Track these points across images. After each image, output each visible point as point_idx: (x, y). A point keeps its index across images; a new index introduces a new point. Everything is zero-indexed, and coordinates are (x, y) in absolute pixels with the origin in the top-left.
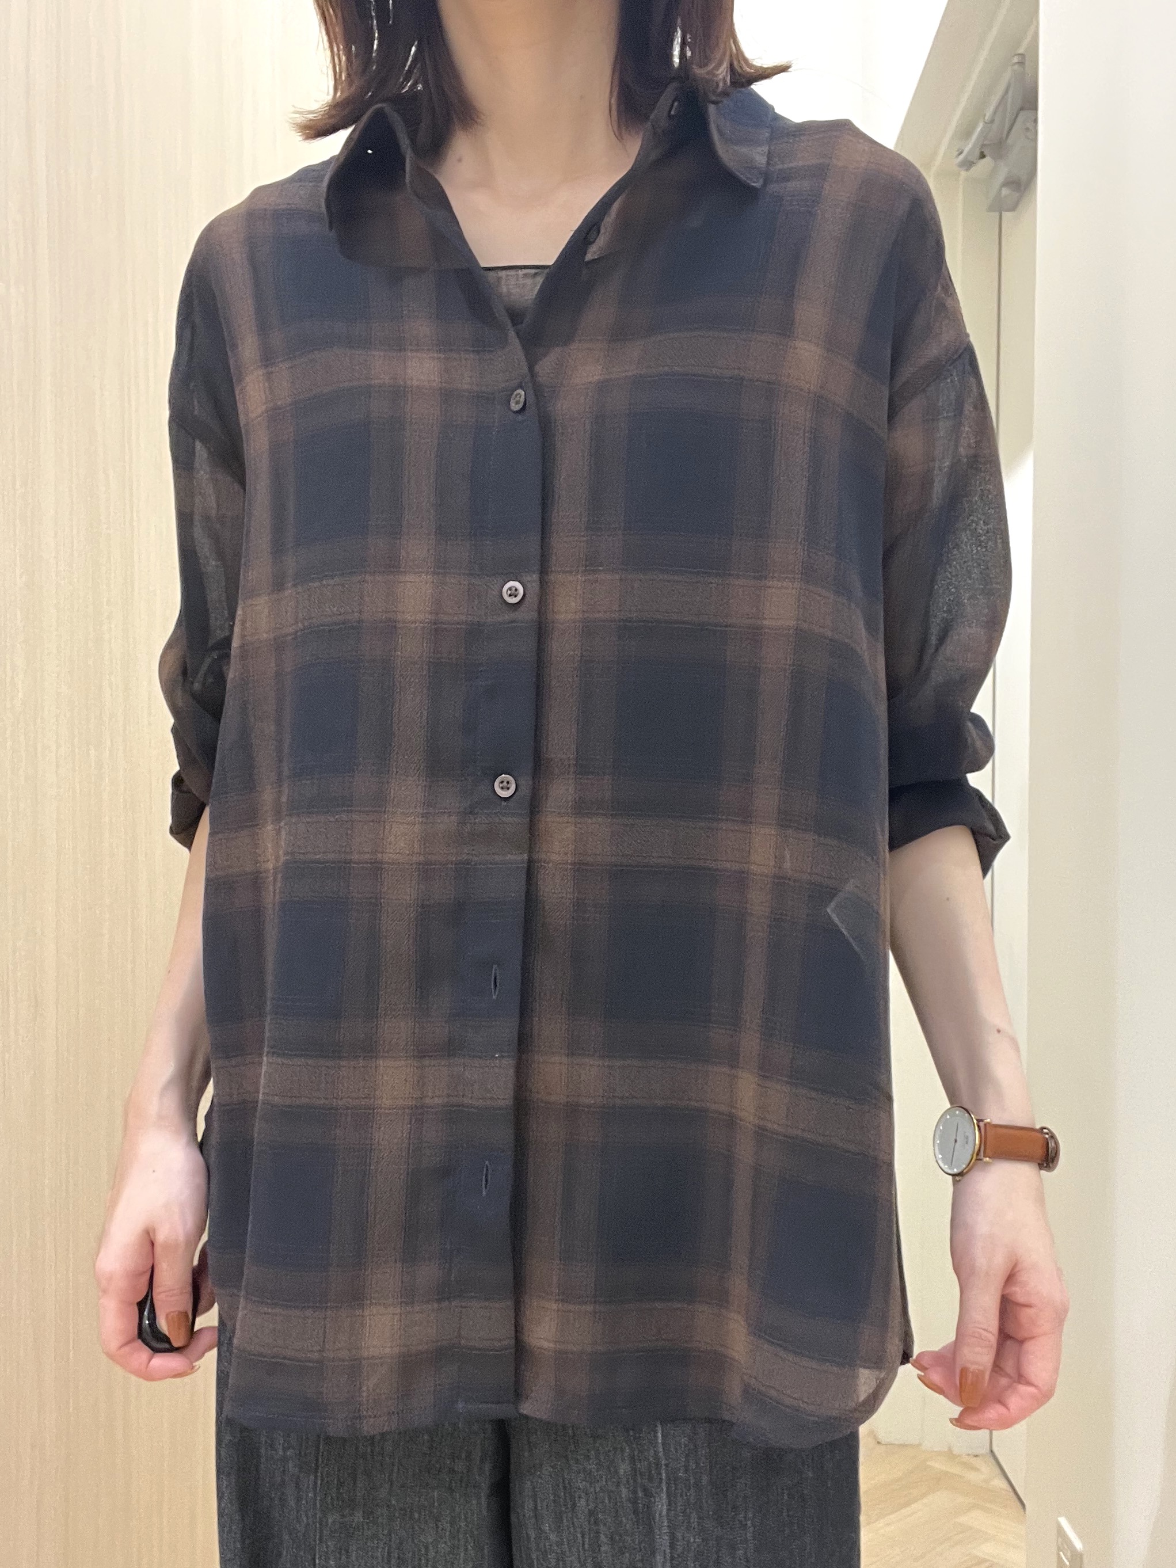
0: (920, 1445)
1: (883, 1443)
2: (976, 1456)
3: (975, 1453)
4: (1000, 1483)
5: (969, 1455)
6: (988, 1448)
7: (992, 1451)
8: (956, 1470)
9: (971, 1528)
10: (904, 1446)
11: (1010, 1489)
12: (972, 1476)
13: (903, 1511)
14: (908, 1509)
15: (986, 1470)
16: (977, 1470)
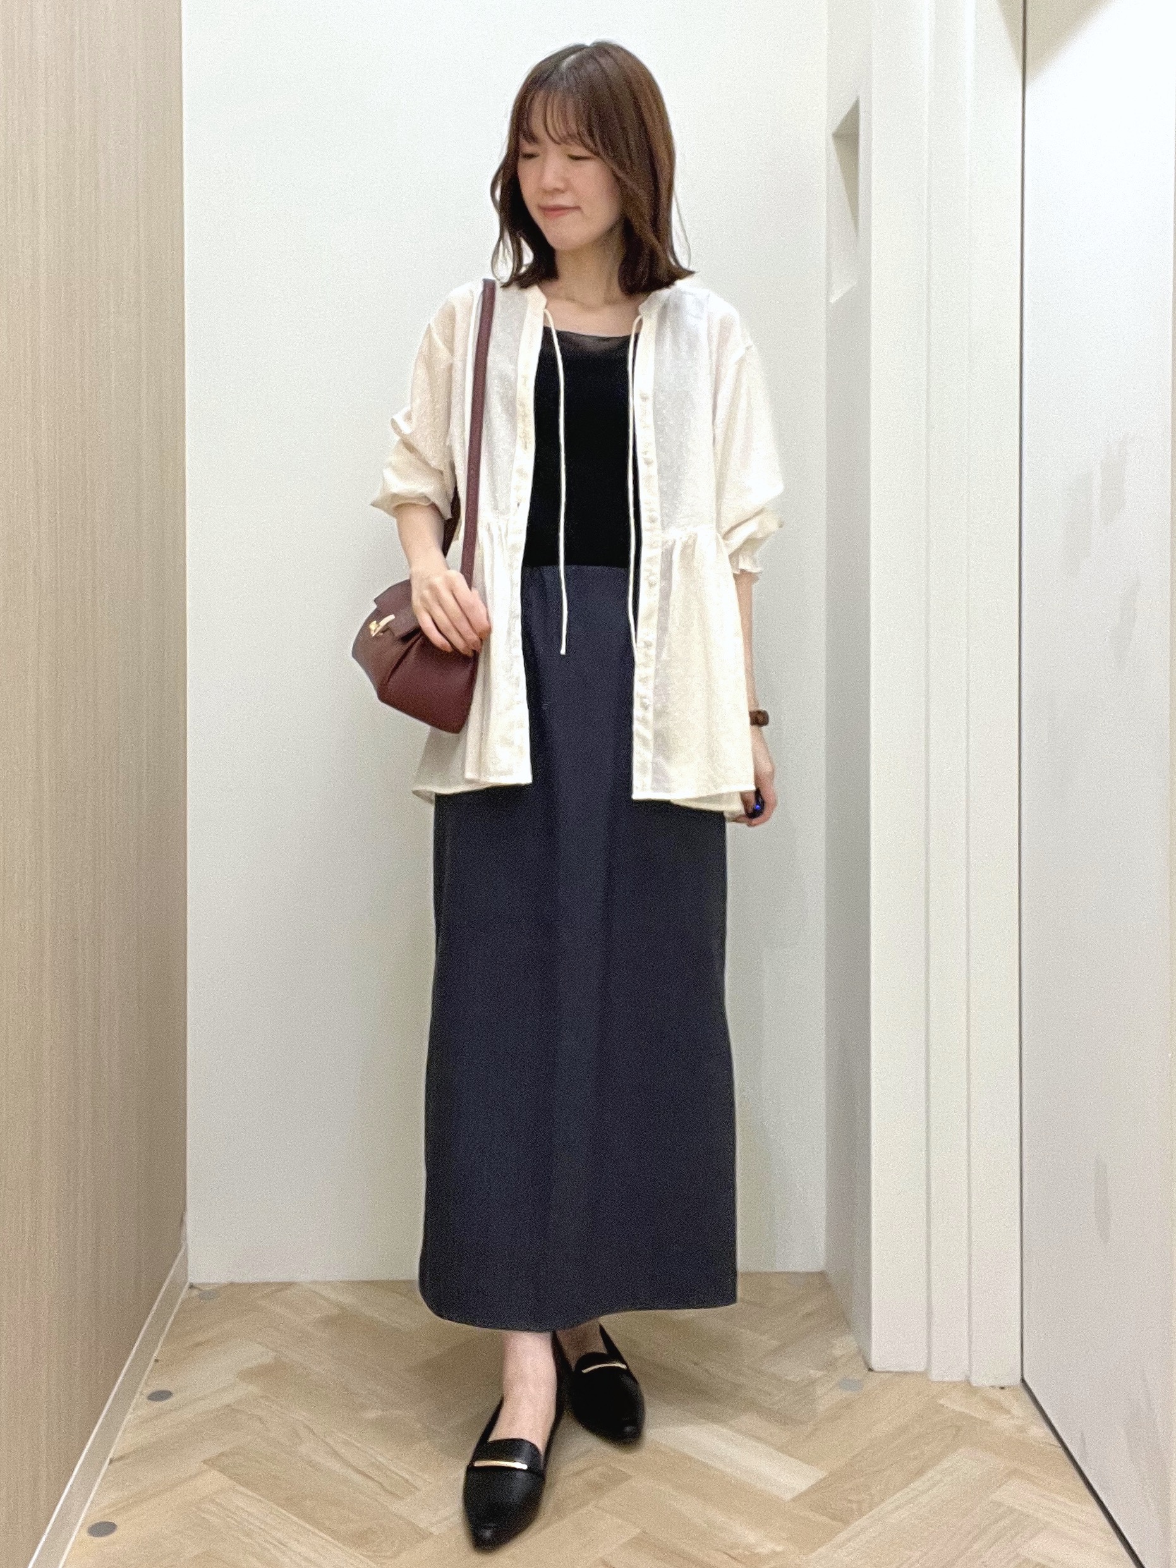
0: (924, 1374)
1: (876, 1370)
2: (1002, 1388)
3: (1003, 1386)
4: (1040, 1431)
5: (992, 1387)
6: (1019, 1378)
7: (1023, 1380)
8: (980, 1412)
9: (1012, 1510)
10: (906, 1373)
11: (1056, 1442)
12: (1002, 1422)
13: (918, 1484)
14: (925, 1478)
15: (1021, 1409)
16: (1008, 1412)
